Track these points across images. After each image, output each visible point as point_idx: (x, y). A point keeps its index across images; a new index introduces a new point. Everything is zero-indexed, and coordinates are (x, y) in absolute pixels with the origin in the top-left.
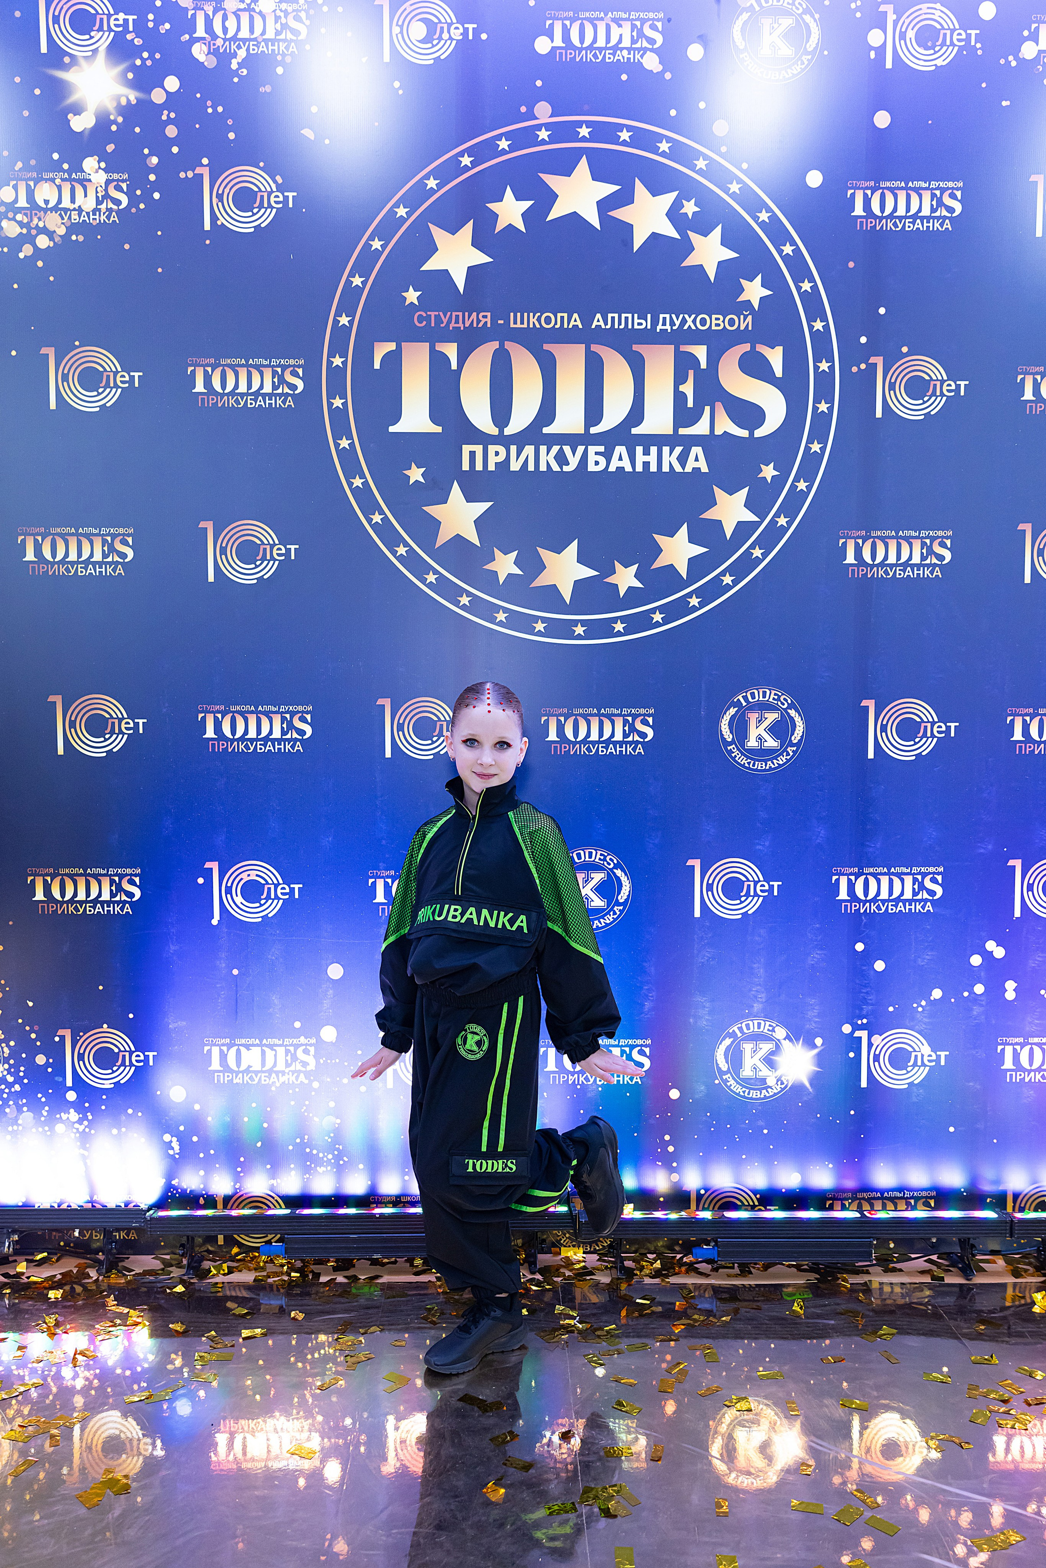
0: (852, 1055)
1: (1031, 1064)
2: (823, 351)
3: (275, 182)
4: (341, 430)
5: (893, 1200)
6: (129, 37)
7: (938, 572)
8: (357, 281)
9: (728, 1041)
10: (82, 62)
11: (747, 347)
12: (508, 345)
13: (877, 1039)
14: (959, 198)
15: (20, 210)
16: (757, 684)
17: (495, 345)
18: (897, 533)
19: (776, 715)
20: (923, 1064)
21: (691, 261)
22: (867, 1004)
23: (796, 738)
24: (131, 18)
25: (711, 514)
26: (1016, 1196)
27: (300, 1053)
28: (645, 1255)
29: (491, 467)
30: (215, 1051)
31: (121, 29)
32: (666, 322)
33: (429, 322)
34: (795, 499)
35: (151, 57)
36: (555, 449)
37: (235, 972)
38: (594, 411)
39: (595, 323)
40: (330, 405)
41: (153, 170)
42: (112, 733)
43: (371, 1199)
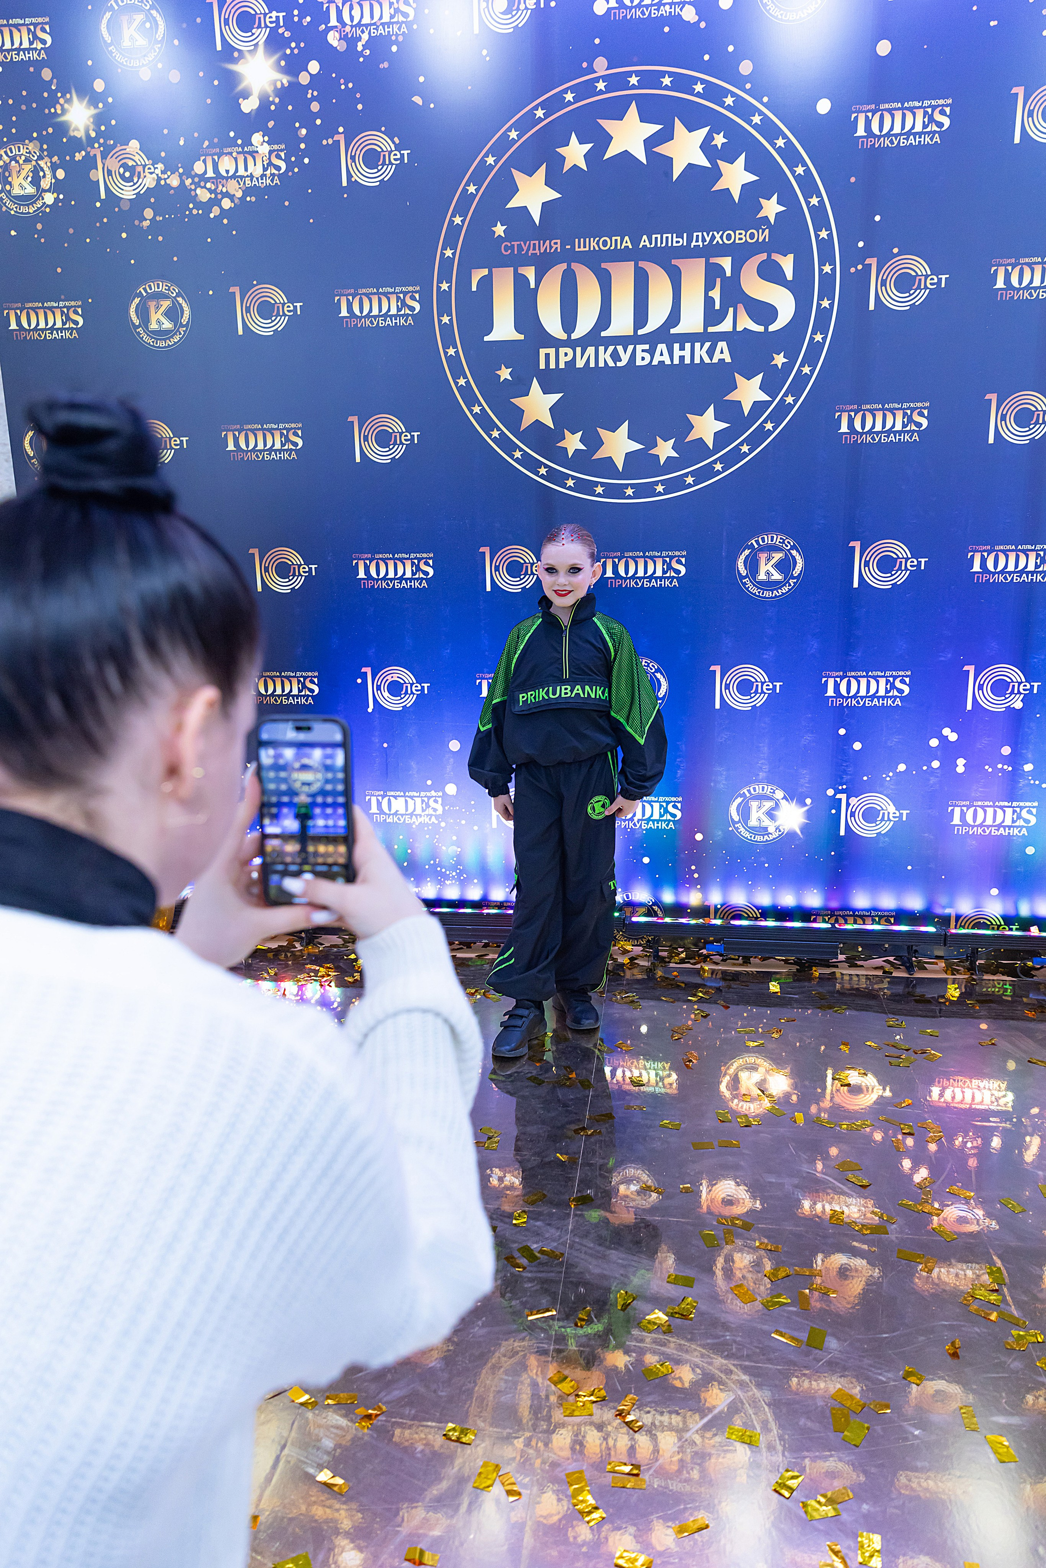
0: (833, 811)
1: (975, 821)
2: (826, 256)
3: (394, 142)
4: (449, 341)
5: (862, 917)
6: (281, 31)
7: (916, 437)
8: (458, 220)
9: (739, 800)
10: (247, 55)
11: (764, 256)
12: (574, 266)
13: (853, 801)
14: (948, 113)
15: (208, 180)
16: (766, 531)
17: (564, 266)
18: (883, 406)
19: (781, 555)
20: (889, 820)
21: (719, 186)
22: (847, 774)
23: (796, 572)
24: (281, 15)
25: (732, 397)
26: (958, 917)
27: (431, 801)
28: (676, 949)
29: (562, 366)
30: (374, 799)
31: (274, 25)
32: (699, 239)
33: (513, 251)
34: (801, 380)
35: (298, 46)
36: (611, 348)
37: (385, 745)
38: (641, 315)
39: (642, 243)
40: (440, 321)
41: (302, 140)
42: (294, 575)
43: (484, 902)
